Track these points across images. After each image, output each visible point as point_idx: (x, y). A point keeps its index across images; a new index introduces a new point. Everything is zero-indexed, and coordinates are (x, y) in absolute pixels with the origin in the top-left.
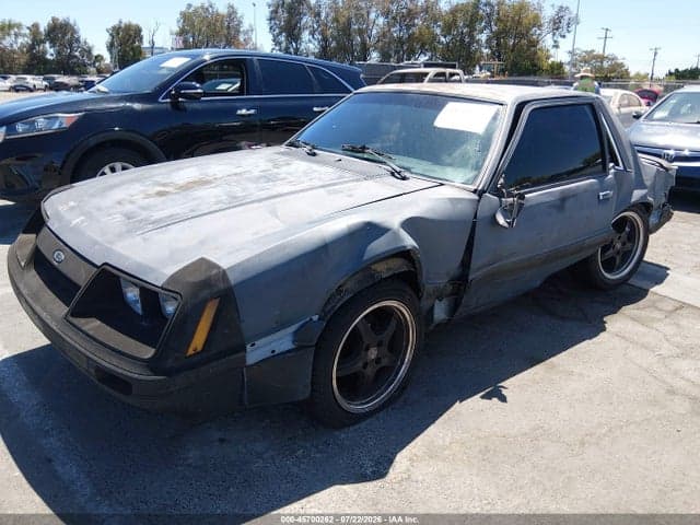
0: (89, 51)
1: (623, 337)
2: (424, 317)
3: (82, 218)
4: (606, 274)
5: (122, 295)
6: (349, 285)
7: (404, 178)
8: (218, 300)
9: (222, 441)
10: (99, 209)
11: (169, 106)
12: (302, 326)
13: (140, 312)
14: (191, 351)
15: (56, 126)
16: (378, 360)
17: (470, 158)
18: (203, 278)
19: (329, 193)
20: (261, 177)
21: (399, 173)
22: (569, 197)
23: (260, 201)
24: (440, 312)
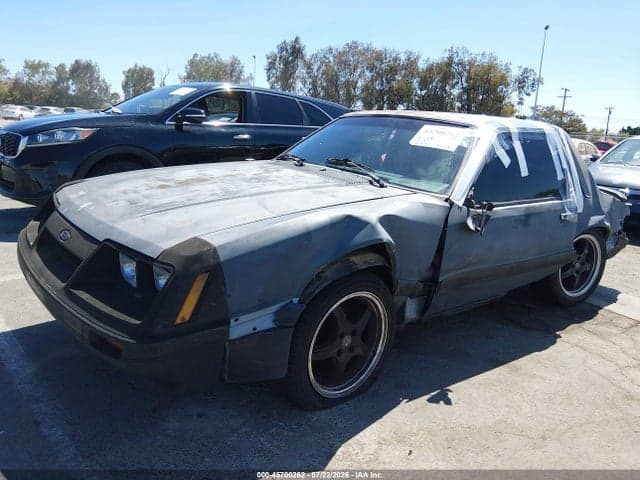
0: (106, 89)
1: (582, 347)
2: (397, 314)
3: (90, 203)
4: (567, 293)
5: (119, 270)
6: (328, 273)
7: (382, 186)
8: (207, 274)
9: (200, 416)
10: (106, 197)
11: (173, 127)
12: (284, 307)
13: (135, 285)
14: (179, 321)
15: (73, 138)
16: (351, 349)
17: (442, 172)
18: (195, 253)
19: (314, 193)
20: (252, 179)
21: (378, 181)
22: (534, 214)
23: (251, 195)
24: (411, 311)
